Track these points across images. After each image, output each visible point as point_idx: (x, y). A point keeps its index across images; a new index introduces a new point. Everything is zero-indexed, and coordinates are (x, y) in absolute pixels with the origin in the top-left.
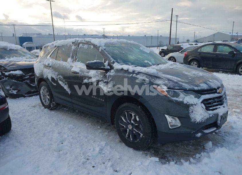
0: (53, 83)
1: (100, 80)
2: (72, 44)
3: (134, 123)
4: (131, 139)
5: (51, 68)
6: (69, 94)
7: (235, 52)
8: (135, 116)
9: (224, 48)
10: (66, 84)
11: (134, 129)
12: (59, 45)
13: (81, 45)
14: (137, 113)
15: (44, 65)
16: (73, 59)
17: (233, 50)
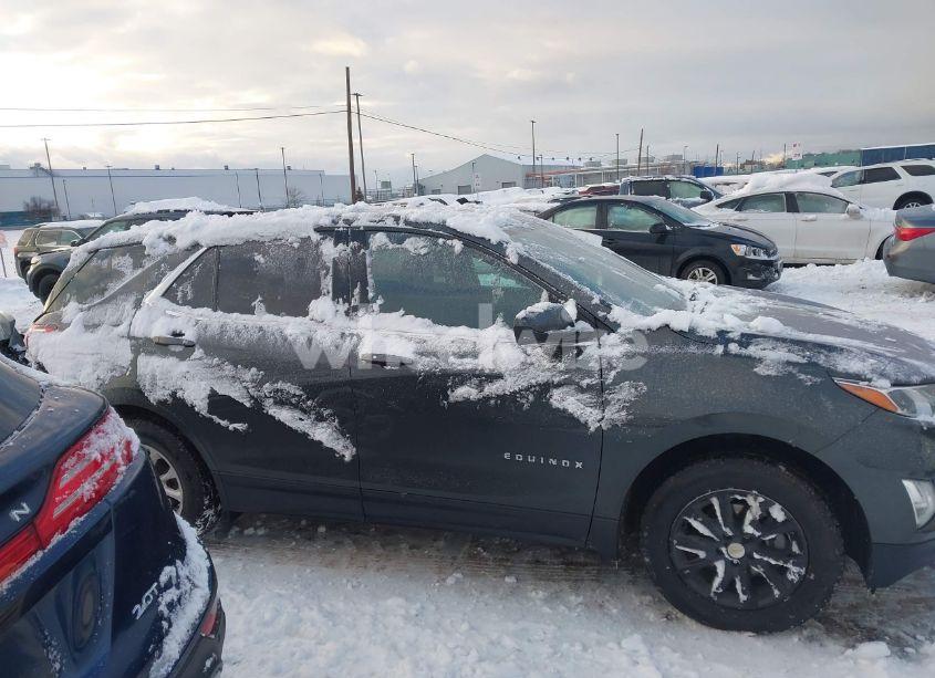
0: (224, 423)
1: (556, 380)
2: (315, 237)
3: (757, 534)
4: (743, 598)
5: (198, 353)
6: (348, 458)
7: (668, 228)
8: (765, 507)
9: (629, 214)
10: (320, 418)
11: (756, 556)
12: (222, 239)
13: (379, 240)
14: (772, 494)
15: (130, 337)
16: (347, 300)
17: (659, 220)
